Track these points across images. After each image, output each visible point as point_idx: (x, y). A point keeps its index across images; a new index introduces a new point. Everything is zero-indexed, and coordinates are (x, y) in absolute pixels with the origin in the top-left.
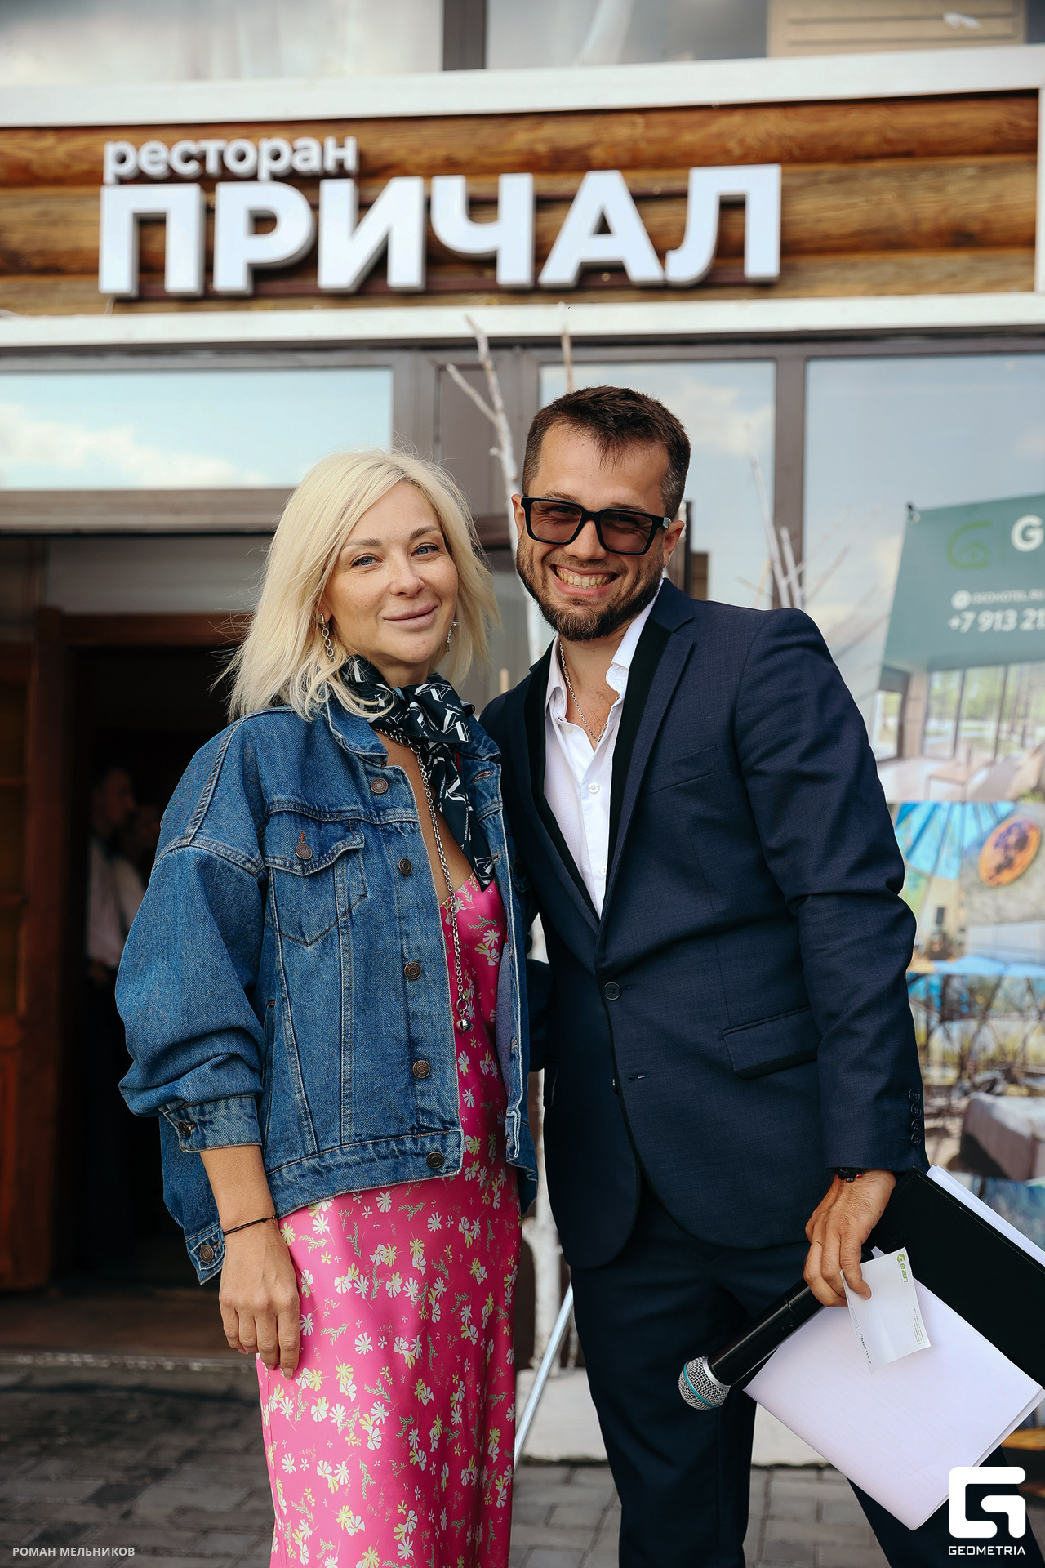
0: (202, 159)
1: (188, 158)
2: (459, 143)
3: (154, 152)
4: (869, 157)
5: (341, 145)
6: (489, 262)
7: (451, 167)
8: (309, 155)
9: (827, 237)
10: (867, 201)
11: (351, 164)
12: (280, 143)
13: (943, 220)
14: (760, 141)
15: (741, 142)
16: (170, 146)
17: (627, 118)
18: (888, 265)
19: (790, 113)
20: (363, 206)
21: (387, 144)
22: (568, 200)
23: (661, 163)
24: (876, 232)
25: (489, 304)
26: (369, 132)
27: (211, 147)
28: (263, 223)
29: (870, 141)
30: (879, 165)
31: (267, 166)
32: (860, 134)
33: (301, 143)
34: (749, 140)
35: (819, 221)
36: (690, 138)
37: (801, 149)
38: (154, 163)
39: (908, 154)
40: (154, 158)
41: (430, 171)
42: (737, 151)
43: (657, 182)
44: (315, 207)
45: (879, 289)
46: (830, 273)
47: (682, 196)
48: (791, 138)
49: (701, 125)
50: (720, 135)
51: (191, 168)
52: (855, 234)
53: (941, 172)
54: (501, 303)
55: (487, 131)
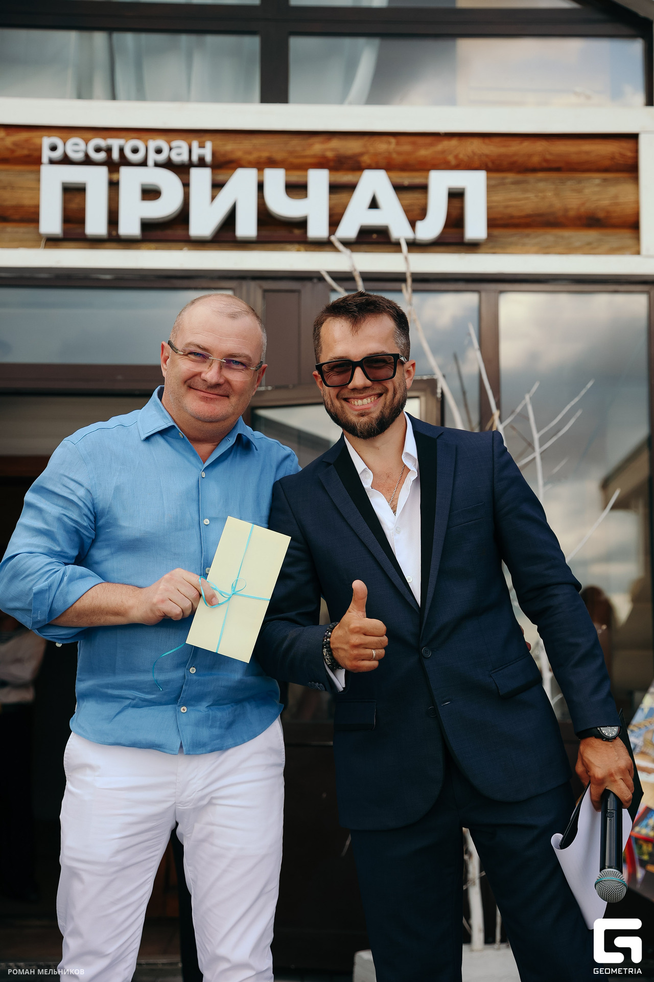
0: (109, 150)
1: (98, 150)
2: (276, 149)
3: (76, 144)
4: (534, 170)
5: (202, 146)
6: (302, 224)
7: (272, 163)
8: (180, 152)
9: (512, 217)
10: (536, 196)
11: (208, 158)
12: (161, 143)
13: (582, 210)
14: (468, 156)
15: (456, 157)
16: (87, 142)
17: (385, 138)
18: (550, 236)
19: (487, 141)
20: (217, 186)
21: (231, 147)
22: (351, 188)
23: (405, 167)
24: (541, 215)
25: (298, 250)
26: (219, 138)
27: (115, 143)
28: (150, 193)
29: (536, 160)
30: (540, 175)
31: (152, 157)
32: (530, 156)
33: (175, 144)
34: (461, 156)
35: (507, 207)
36: (425, 152)
37: (493, 162)
38: (76, 151)
39: (558, 170)
40: (76, 148)
41: (260, 166)
42: (453, 162)
43: (406, 179)
44: (186, 185)
45: (546, 250)
46: (514, 239)
47: (423, 188)
48: (487, 156)
49: (431, 145)
50: (443, 152)
51: (102, 156)
52: (528, 216)
53: (580, 182)
54: (306, 250)
55: (295, 142)
